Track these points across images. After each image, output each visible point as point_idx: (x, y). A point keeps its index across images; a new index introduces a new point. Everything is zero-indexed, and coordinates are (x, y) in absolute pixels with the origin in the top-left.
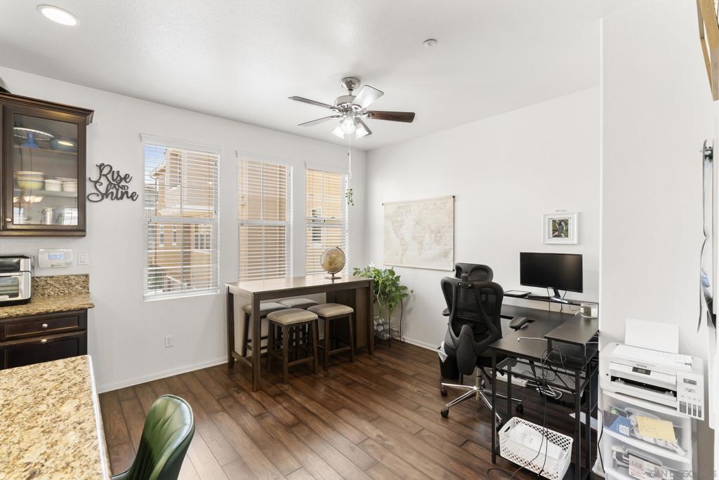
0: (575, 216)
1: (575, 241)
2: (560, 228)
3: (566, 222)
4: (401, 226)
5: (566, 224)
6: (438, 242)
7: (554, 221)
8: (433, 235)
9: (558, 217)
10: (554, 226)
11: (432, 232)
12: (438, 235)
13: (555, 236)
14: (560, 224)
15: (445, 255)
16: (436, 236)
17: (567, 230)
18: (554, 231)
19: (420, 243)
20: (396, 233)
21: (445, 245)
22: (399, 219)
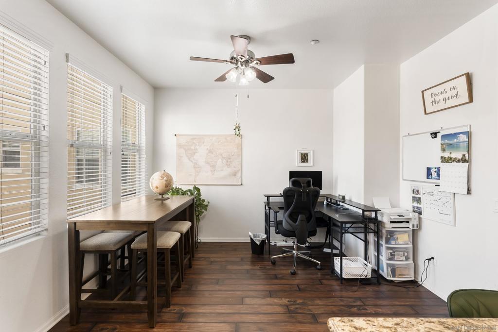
0: (312, 152)
1: (312, 165)
2: (304, 158)
3: (307, 154)
4: (194, 153)
5: (307, 156)
6: (228, 166)
7: (302, 154)
8: (225, 160)
9: (304, 152)
10: (301, 157)
11: (224, 158)
12: (229, 160)
13: (303, 162)
14: (304, 156)
15: (235, 174)
16: (227, 162)
17: (308, 159)
18: (302, 159)
19: (213, 166)
20: (189, 159)
21: (235, 167)
22: (192, 147)
